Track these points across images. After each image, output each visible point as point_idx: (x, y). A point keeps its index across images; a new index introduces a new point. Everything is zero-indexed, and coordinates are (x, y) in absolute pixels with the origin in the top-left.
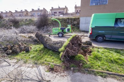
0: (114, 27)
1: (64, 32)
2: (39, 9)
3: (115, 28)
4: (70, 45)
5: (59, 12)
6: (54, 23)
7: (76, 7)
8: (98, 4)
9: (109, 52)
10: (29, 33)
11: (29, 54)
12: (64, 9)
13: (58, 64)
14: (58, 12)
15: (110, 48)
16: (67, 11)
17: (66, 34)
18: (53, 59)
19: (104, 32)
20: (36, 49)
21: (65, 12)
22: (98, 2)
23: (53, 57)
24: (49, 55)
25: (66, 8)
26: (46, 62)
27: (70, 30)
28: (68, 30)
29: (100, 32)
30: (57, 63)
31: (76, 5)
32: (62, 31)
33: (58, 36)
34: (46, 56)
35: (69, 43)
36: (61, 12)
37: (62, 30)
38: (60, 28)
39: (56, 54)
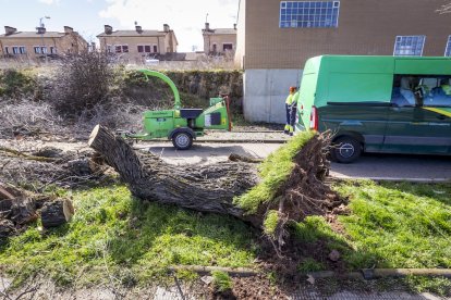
0: (391, 105)
1: (196, 129)
2: (41, 30)
3: (396, 109)
4: (302, 176)
5: (140, 49)
6: (135, 91)
7: (209, 31)
8: (306, 24)
9: (403, 197)
10: (16, 134)
11: (69, 236)
12: (158, 36)
13: (240, 269)
14: (133, 49)
15: (396, 182)
16: (171, 43)
17: (205, 138)
18: (205, 247)
19: (359, 123)
20: (97, 210)
21: (164, 50)
22: (306, 17)
23: (199, 239)
24: (178, 232)
25: (168, 32)
26: (179, 267)
27: (224, 120)
28: (216, 118)
29: (345, 122)
30: (233, 263)
31: (207, 24)
32: (189, 125)
33: (170, 145)
34: (165, 238)
35: (296, 170)
36: (148, 48)
37: (189, 120)
38: (178, 112)
39: (212, 223)
